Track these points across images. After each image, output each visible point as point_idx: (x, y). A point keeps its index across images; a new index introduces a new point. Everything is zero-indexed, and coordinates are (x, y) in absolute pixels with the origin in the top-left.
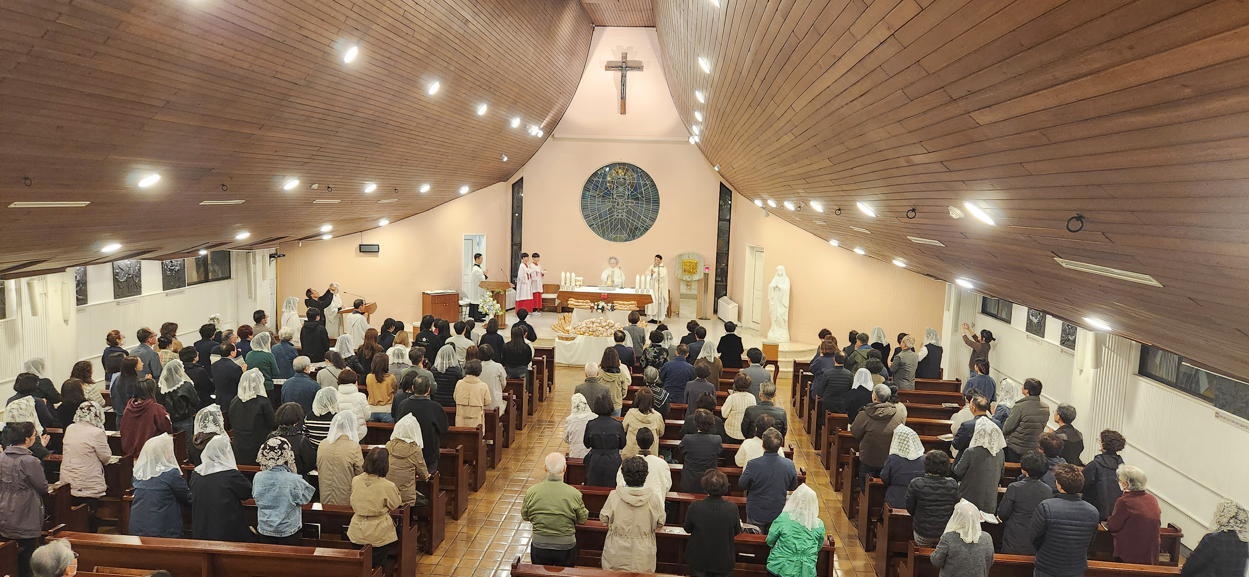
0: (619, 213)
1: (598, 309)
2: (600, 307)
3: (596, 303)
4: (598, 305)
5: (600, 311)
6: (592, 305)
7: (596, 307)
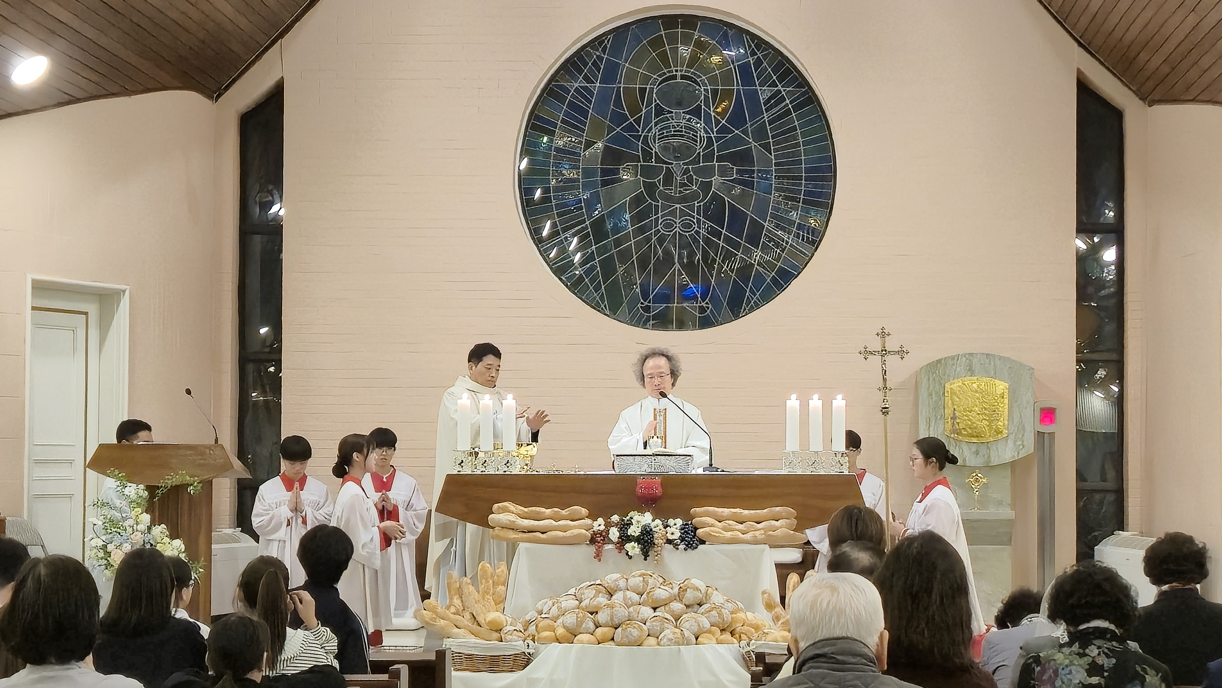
0: (673, 213)
1: (625, 539)
2: (634, 531)
3: (615, 518)
4: (624, 526)
5: (633, 548)
6: (599, 524)
7: (614, 534)
